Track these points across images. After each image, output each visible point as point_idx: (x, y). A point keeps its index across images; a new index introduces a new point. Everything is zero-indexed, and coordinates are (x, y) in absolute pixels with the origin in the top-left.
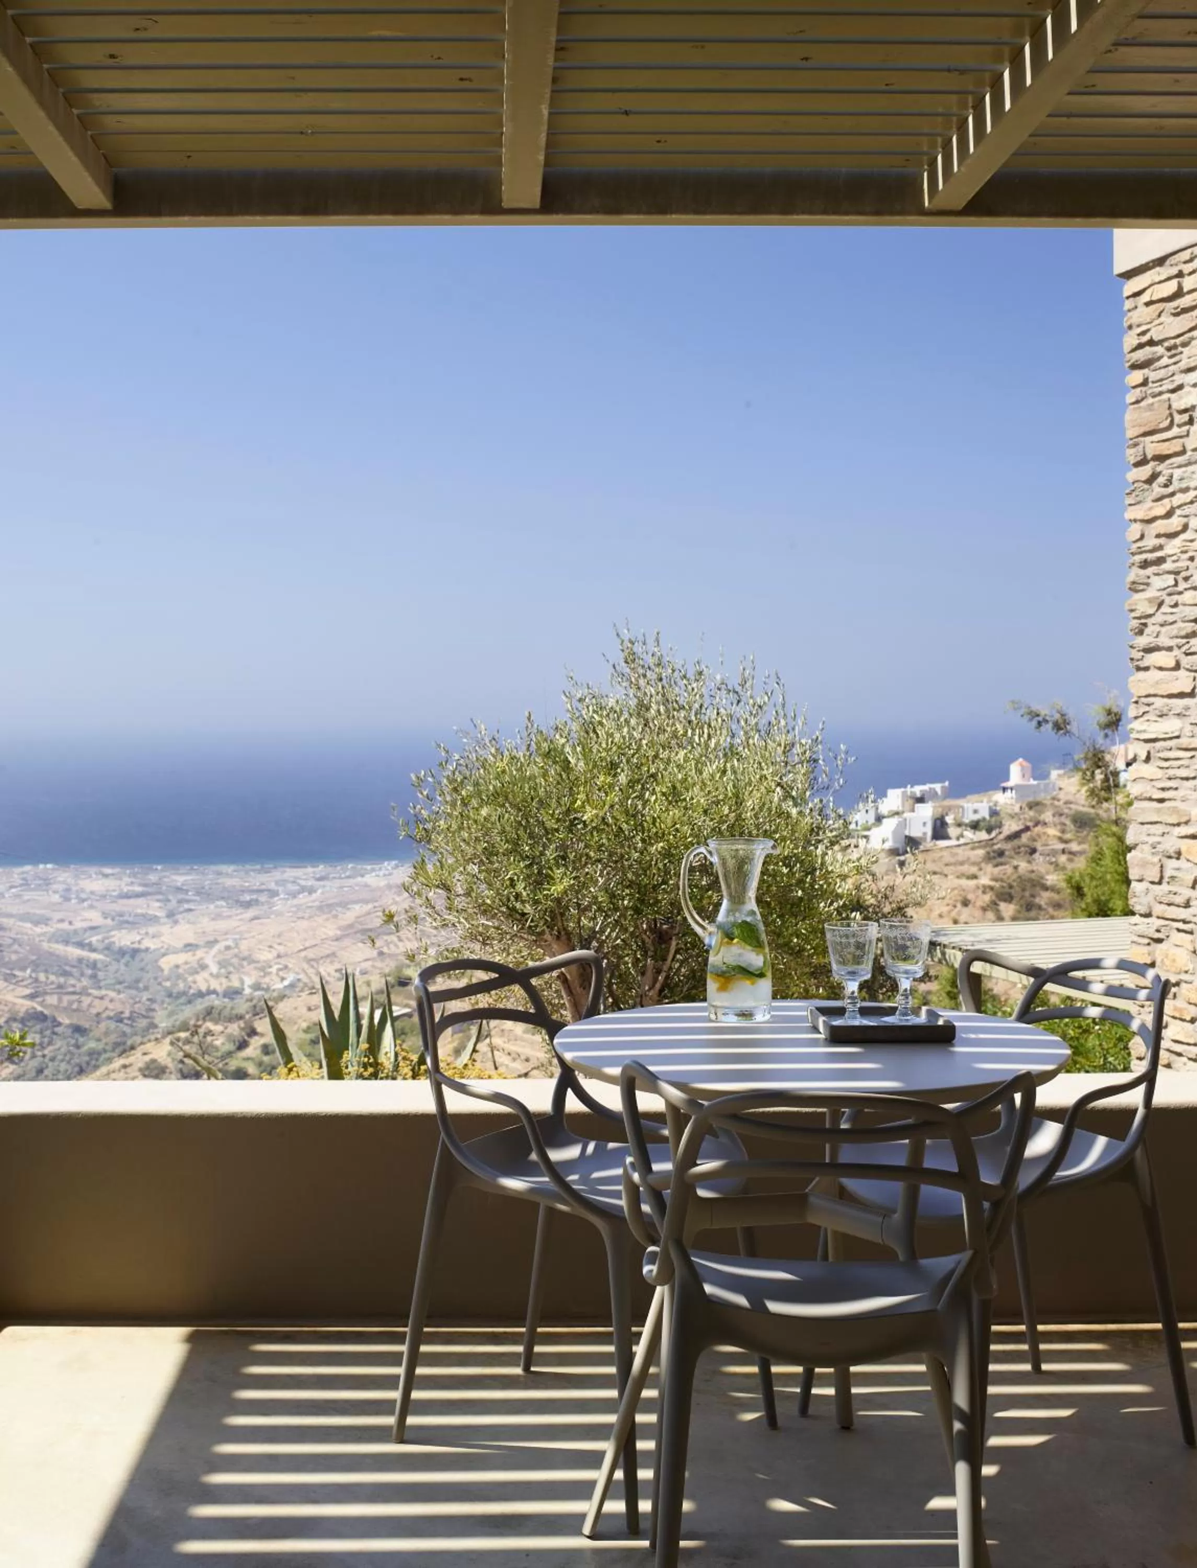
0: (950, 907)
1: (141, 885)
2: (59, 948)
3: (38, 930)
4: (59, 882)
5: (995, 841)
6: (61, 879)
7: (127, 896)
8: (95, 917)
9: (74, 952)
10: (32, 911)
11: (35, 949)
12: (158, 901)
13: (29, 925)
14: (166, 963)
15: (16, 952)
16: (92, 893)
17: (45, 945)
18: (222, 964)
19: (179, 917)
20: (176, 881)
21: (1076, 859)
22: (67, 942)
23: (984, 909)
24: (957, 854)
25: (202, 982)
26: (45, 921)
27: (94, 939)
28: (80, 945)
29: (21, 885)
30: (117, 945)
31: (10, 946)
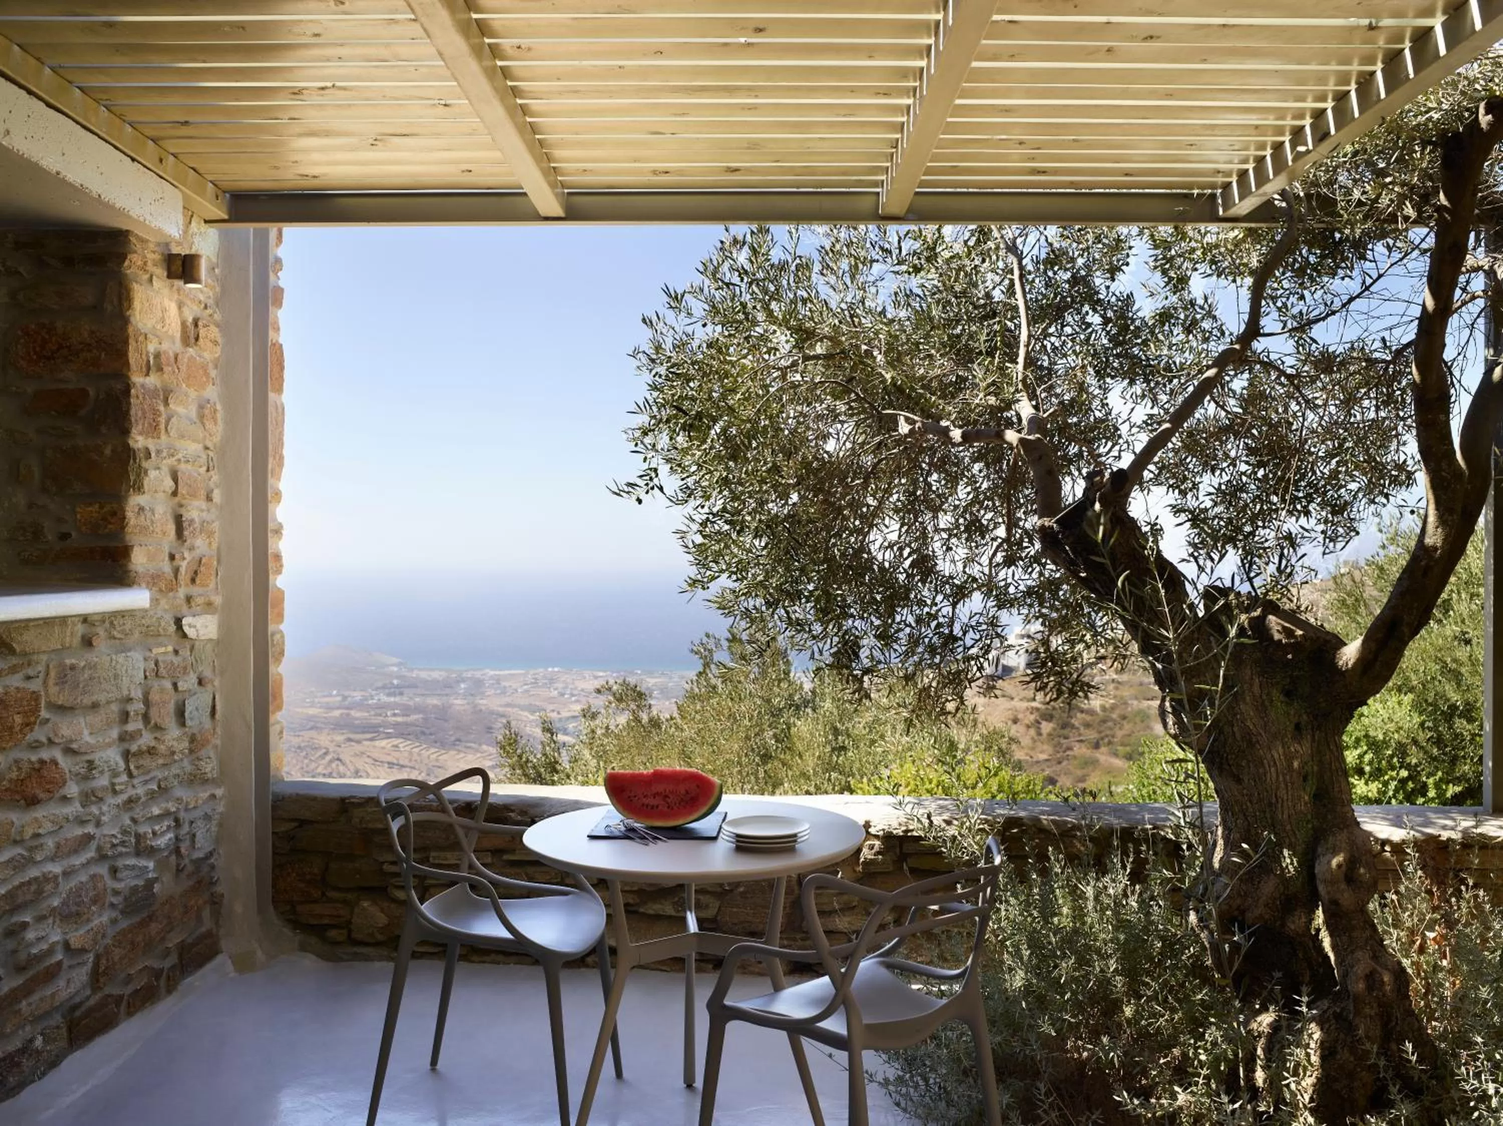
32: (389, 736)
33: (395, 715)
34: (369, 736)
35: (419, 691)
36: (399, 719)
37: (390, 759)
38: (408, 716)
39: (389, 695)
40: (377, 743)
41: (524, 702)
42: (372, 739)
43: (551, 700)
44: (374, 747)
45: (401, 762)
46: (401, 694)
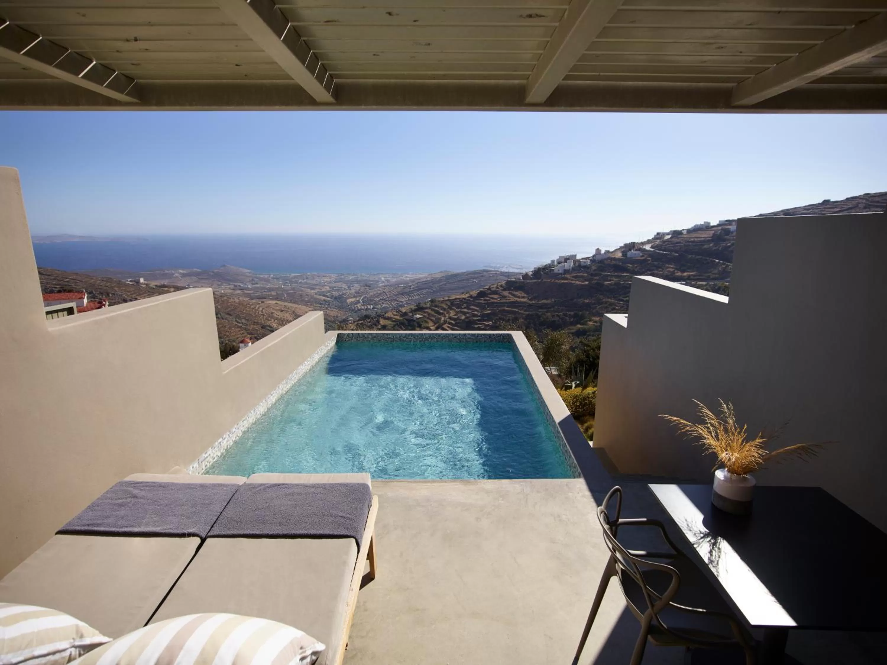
2: (318, 297)
3: (312, 291)
9: (323, 298)
11: (312, 297)
14: (349, 301)
16: (326, 281)
17: (315, 296)
18: (363, 302)
19: (351, 288)
22: (320, 295)
25: (359, 306)
26: (313, 289)
27: (328, 294)
28: (324, 296)
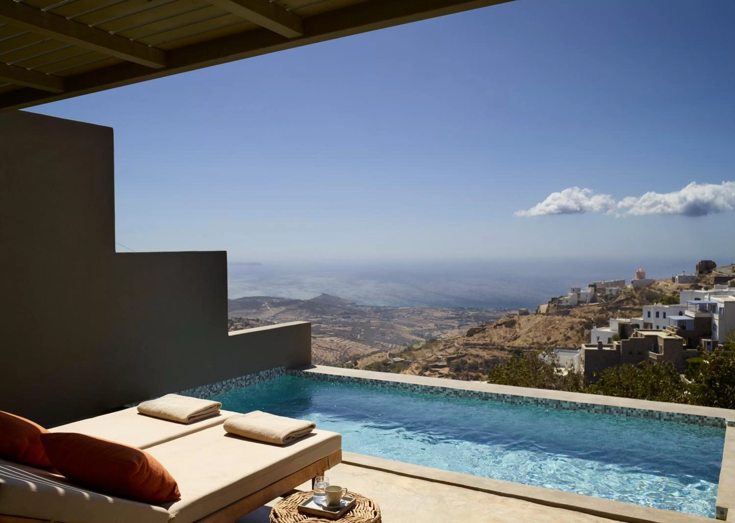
0: (566, 330)
1: (456, 315)
4: (426, 313)
5: (610, 304)
6: (427, 312)
7: (448, 318)
8: (432, 326)
10: (411, 322)
12: (458, 321)
13: (406, 327)
15: (390, 336)
20: (469, 314)
21: (633, 312)
23: (578, 332)
24: (590, 308)
29: (412, 313)
30: (433, 336)
31: (389, 334)
32: (331, 336)
33: (339, 327)
34: (321, 335)
35: (358, 316)
36: (341, 329)
37: (327, 346)
38: (346, 327)
39: (343, 318)
40: (324, 339)
41: (406, 322)
42: (322, 337)
43: (419, 321)
44: (321, 340)
45: (332, 348)
46: (349, 317)
